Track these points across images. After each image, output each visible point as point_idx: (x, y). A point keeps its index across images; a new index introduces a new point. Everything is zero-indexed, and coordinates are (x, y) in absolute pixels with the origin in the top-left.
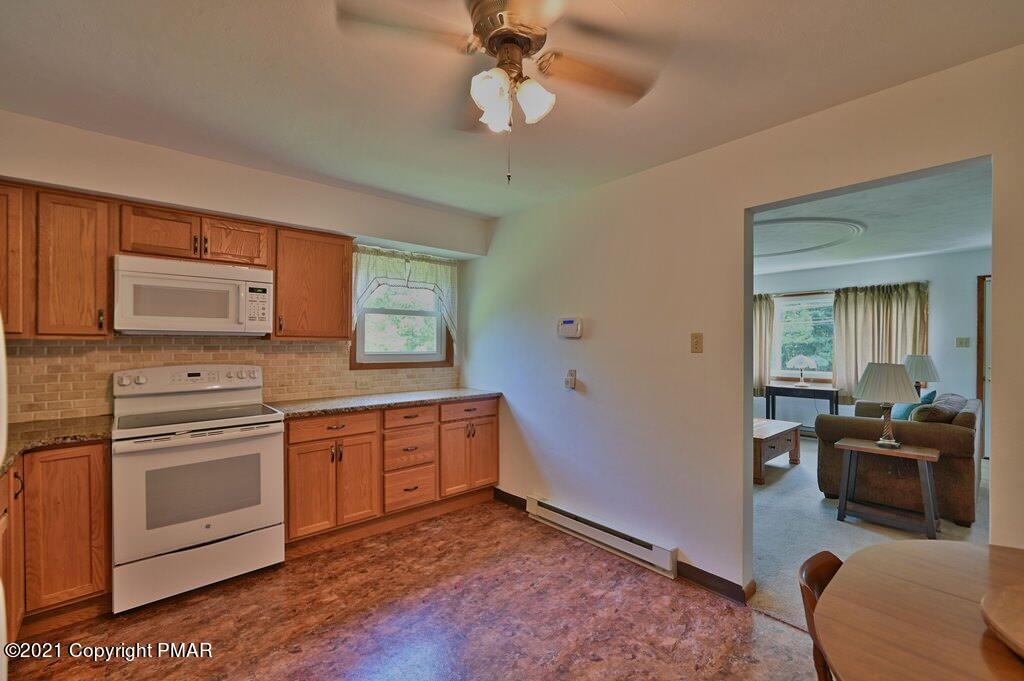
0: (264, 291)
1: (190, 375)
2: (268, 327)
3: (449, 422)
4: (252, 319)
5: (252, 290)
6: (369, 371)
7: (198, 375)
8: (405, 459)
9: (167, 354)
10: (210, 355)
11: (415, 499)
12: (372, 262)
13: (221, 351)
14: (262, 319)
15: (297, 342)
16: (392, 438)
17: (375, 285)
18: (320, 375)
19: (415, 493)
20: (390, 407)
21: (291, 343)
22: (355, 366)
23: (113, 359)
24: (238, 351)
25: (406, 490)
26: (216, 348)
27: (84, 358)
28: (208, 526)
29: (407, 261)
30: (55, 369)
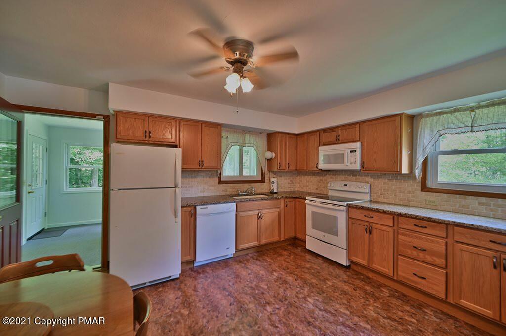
0: (355, 151)
1: (345, 185)
2: (358, 167)
3: (462, 243)
4: (351, 163)
5: (351, 152)
6: (432, 193)
7: (347, 185)
9: (342, 177)
10: (354, 178)
12: (435, 121)
13: (357, 177)
14: (355, 164)
16: (403, 234)
17: (438, 135)
18: (400, 192)
19: (423, 281)
21: (386, 174)
22: (424, 190)
23: (331, 178)
24: (363, 177)
25: (414, 274)
26: (356, 175)
28: (324, 236)
29: (472, 111)
30: (321, 180)
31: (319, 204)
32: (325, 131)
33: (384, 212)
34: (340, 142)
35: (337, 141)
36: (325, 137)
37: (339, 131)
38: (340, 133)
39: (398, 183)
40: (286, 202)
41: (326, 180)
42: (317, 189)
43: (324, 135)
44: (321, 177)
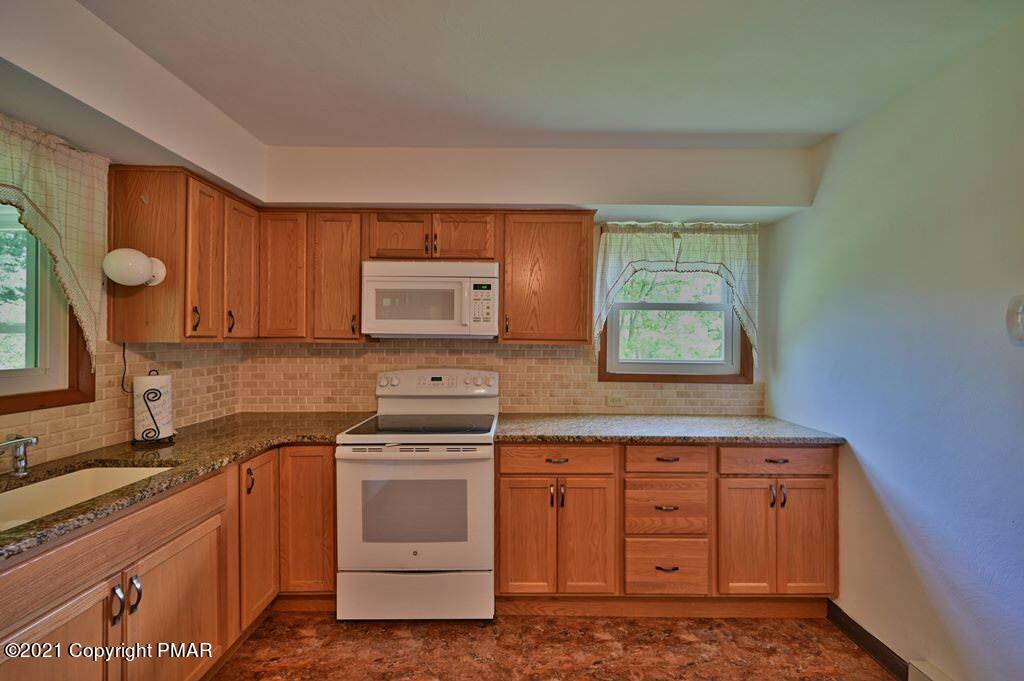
0: (489, 287)
1: (433, 379)
2: (492, 329)
3: (736, 475)
4: (476, 320)
5: (476, 287)
6: (623, 384)
7: (440, 379)
8: (657, 521)
9: (420, 357)
10: (455, 358)
11: (673, 585)
12: (625, 241)
13: (464, 355)
14: (486, 320)
15: (538, 346)
16: (636, 487)
17: (630, 270)
18: (562, 386)
19: (673, 576)
20: (632, 441)
21: (532, 346)
22: (604, 376)
23: (381, 361)
24: (478, 356)
25: (658, 568)
26: (459, 352)
27: (362, 360)
28: (415, 553)
29: (676, 235)
30: (344, 368)
31: (397, 454)
32: (385, 213)
33: (598, 442)
34: (438, 255)
35: (427, 252)
36: (384, 234)
37: (435, 223)
38: (438, 228)
39: (558, 366)
40: (249, 472)
41: (365, 369)
42: (329, 400)
43: (378, 228)
44: (346, 360)
